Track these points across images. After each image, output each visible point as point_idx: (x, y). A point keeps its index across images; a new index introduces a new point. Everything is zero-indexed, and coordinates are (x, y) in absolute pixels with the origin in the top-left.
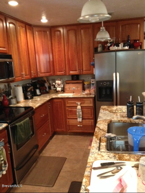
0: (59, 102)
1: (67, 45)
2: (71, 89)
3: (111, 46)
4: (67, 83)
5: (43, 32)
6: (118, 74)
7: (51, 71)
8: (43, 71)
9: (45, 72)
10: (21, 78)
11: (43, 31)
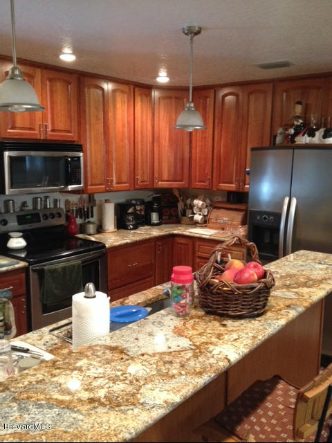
0: (186, 244)
1: (220, 126)
2: (219, 221)
3: (296, 134)
4: (215, 208)
5: (174, 99)
6: (294, 201)
7: (183, 178)
8: (165, 177)
9: (171, 179)
10: (104, 186)
11: (176, 98)
